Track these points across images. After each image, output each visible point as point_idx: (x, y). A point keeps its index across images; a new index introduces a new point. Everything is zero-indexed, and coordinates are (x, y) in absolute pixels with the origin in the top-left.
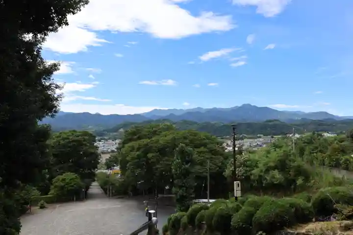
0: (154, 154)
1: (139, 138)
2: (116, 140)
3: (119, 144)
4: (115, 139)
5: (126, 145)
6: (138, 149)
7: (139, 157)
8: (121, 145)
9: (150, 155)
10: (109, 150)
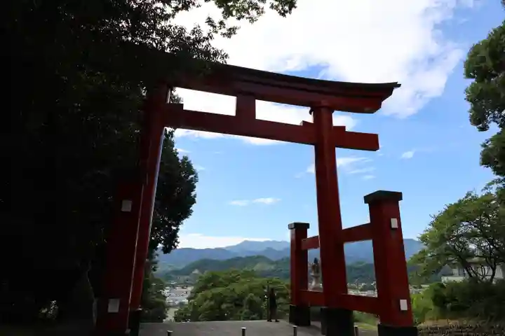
0: (229, 305)
1: (214, 286)
2: (187, 286)
3: (191, 292)
4: (185, 285)
5: (199, 295)
6: (211, 299)
7: (211, 308)
8: (194, 295)
9: (224, 306)
10: (177, 303)
